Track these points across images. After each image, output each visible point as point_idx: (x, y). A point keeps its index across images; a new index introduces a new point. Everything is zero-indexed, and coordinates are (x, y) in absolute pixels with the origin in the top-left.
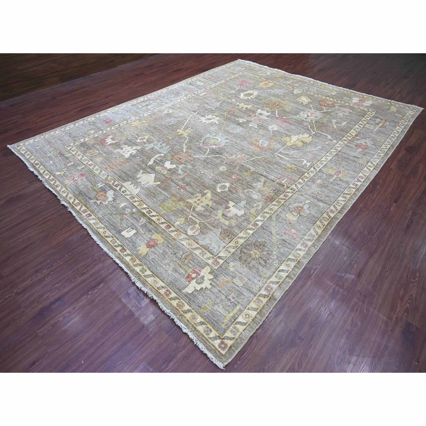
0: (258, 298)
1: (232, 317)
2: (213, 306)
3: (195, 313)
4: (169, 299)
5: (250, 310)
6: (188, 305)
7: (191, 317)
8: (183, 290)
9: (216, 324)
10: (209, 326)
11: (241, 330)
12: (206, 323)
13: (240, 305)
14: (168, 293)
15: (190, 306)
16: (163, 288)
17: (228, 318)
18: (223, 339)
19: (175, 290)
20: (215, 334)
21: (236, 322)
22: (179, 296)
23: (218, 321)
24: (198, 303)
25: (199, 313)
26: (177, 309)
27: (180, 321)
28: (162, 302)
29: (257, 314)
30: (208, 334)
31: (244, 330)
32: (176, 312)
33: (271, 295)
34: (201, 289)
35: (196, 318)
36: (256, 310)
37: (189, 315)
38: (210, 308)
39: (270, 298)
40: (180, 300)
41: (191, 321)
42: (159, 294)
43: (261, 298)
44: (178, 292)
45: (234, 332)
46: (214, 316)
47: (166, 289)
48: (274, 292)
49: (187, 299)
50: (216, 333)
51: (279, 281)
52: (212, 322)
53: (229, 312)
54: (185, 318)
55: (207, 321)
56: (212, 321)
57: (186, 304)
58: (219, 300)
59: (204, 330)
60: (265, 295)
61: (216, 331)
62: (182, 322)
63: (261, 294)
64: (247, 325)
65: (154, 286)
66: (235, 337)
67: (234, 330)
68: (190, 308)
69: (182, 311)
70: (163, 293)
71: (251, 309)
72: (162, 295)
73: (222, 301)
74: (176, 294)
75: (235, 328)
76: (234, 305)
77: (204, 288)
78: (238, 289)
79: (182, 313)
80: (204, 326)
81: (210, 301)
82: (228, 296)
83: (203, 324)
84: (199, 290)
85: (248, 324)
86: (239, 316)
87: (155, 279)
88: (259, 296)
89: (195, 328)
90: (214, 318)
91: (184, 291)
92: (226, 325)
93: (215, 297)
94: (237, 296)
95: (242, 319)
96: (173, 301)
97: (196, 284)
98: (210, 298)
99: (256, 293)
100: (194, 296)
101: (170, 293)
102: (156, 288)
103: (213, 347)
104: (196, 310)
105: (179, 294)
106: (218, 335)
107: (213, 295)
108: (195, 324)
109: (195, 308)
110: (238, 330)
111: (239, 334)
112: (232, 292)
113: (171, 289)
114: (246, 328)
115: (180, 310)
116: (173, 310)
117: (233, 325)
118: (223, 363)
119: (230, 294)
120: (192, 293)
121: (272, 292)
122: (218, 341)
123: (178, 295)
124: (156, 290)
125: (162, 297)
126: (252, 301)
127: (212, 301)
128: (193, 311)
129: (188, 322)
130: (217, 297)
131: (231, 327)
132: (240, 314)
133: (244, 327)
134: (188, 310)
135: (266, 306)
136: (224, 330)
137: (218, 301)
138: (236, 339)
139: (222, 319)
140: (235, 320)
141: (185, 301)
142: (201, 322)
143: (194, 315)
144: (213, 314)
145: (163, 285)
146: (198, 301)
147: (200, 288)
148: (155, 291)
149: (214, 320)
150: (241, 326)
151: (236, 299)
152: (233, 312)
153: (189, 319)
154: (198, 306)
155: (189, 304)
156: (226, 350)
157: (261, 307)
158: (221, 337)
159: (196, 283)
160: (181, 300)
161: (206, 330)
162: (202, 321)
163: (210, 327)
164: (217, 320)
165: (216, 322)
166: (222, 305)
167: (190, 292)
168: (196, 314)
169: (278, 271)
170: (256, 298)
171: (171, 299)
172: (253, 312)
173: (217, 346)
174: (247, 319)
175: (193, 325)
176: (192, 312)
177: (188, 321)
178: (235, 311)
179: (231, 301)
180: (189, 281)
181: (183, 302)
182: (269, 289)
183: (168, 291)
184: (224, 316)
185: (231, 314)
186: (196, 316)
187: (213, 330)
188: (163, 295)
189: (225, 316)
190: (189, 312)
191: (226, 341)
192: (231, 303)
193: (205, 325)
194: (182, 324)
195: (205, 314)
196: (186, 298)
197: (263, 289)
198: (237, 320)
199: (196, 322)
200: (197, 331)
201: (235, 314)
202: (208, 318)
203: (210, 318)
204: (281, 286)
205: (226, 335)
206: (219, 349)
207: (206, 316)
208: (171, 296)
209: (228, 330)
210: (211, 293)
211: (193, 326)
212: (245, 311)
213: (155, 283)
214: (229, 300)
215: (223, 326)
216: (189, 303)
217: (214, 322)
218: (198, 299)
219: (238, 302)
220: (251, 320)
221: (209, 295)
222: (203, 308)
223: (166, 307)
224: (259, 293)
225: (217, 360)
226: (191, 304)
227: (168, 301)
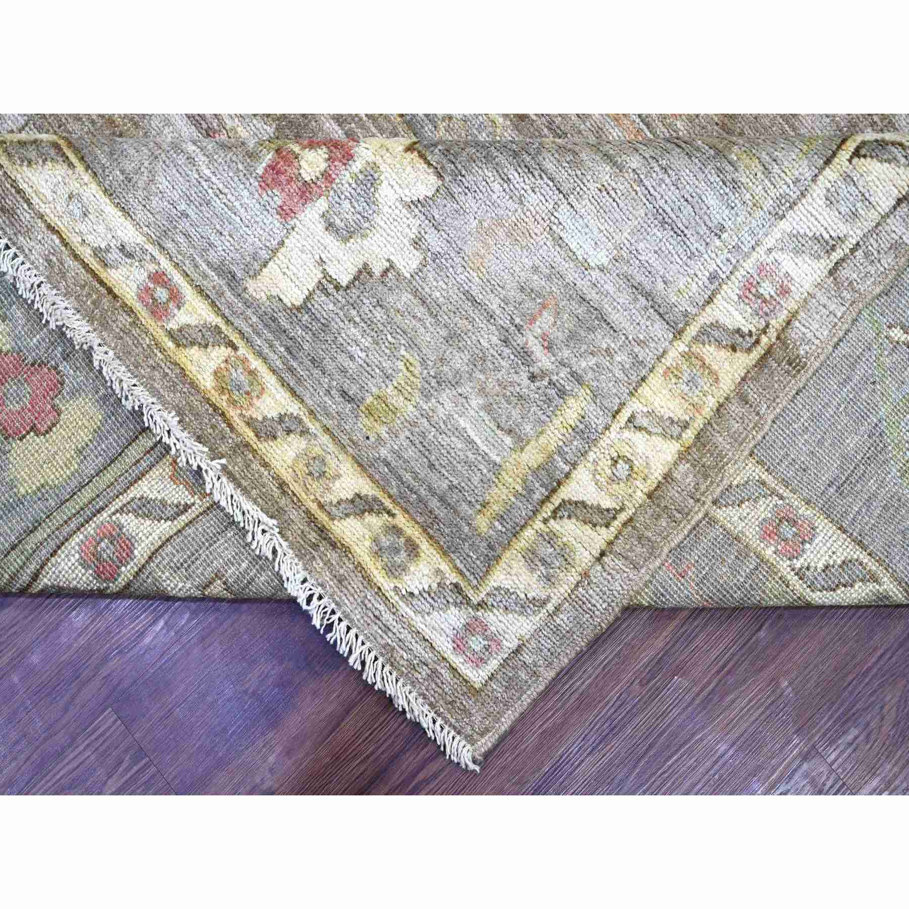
0: (694, 349)
1: (535, 472)
2: (427, 397)
3: (325, 439)
4: (170, 334)
5: (640, 429)
6: (283, 383)
7: (301, 467)
8: (254, 276)
9: (441, 513)
10: (401, 520)
11: (584, 557)
12: (388, 503)
13: (582, 392)
14: (162, 294)
15: (293, 393)
16: (130, 255)
17: (511, 481)
18: (481, 605)
19: (205, 276)
20: (438, 571)
21: (556, 501)
22: (228, 322)
23: (453, 497)
24: (344, 371)
25: (345, 440)
26: (216, 408)
27: (239, 485)
28: (123, 355)
29: (682, 457)
30: (393, 571)
31: (603, 554)
32: (213, 427)
33: (772, 333)
34: (356, 278)
35: (330, 472)
36: (676, 430)
37: (291, 454)
38: (411, 408)
39: (769, 352)
40: (235, 348)
41: (296, 487)
42: (106, 302)
43: (711, 353)
44: (221, 294)
45: (543, 561)
46: (432, 466)
47: (152, 268)
48: (794, 315)
49: (277, 343)
50: (444, 567)
51: (842, 229)
52: (420, 500)
53: (521, 442)
54: (266, 465)
55: (394, 491)
56: (423, 492)
57: (270, 380)
58: (466, 356)
59: (376, 540)
60: (738, 331)
61: (445, 553)
62: (245, 491)
63: (716, 325)
64: (617, 523)
65: (75, 240)
66: (549, 599)
67: (546, 551)
68: (294, 408)
69: (250, 423)
70: (129, 291)
71: (645, 422)
72: (124, 305)
73: (479, 360)
74: (213, 304)
75: (551, 538)
76: (552, 392)
77: (377, 269)
78: (583, 285)
79: (249, 435)
80: (375, 521)
81: (415, 360)
82: (519, 328)
83: (371, 511)
84: (344, 281)
85: (623, 517)
86: (574, 465)
87: (74, 186)
88: (704, 335)
89: (322, 531)
90: (433, 477)
91: (257, 288)
92: (501, 518)
93: (444, 333)
94: (572, 336)
95: (592, 488)
96: (194, 351)
97: (329, 240)
98: (413, 345)
99: (686, 314)
100: (316, 326)
101: (176, 297)
102: (86, 253)
103: (418, 648)
104: (329, 423)
105: (230, 306)
106: (453, 578)
107: (429, 320)
108: (321, 506)
109: (325, 408)
110: (565, 556)
111: (573, 577)
112: (544, 306)
113: (177, 266)
114: (610, 543)
115: (233, 413)
116: (197, 415)
117: (538, 525)
118: (470, 740)
119: (533, 320)
120: (304, 307)
121: (783, 316)
122: (455, 617)
123: (224, 316)
124: (85, 266)
125: (124, 319)
126: (660, 370)
127: (423, 362)
128: (313, 427)
129: (284, 493)
130: (453, 337)
131: (528, 533)
132: (584, 454)
133: (600, 537)
134: (281, 419)
135: (735, 408)
136: (491, 547)
137: (459, 361)
138: (550, 607)
139: (476, 480)
140: (554, 491)
141: (265, 359)
142: (358, 495)
143: (317, 450)
144: (425, 450)
145: (130, 234)
146: (342, 359)
147: (353, 271)
148: (84, 276)
149: (430, 489)
150: (587, 528)
151: (566, 353)
152: (542, 440)
153: (287, 476)
154: (344, 394)
155: (287, 376)
156: (493, 664)
157: (707, 412)
158: (470, 593)
159: (330, 226)
160: (243, 351)
161: (385, 541)
162: (364, 492)
163: (412, 531)
164: (451, 487)
165: (442, 499)
166: (482, 391)
167: (294, 296)
168: (331, 447)
169: (851, 146)
170: (682, 347)
171: (181, 338)
172: (657, 441)
173: (444, 645)
174: (620, 489)
175: (308, 512)
176: (305, 432)
177: (282, 485)
178: (553, 436)
179: (535, 369)
180: (286, 213)
181: (256, 363)
182: (767, 289)
183: (159, 278)
184: (489, 462)
185: (532, 456)
186: (331, 462)
187: (424, 545)
188: (130, 311)
189: (496, 468)
190: (289, 432)
191: (494, 620)
192: (533, 378)
193: (378, 513)
194: (247, 505)
195: (384, 452)
196: (270, 336)
197: (731, 290)
198: (565, 493)
199: (328, 498)
200: (334, 545)
201: (550, 456)
202: (400, 478)
203: (408, 477)
204: (846, 272)
205: (498, 578)
206: (457, 660)
207: (387, 464)
208: (181, 318)
209: (508, 546)
210: (420, 311)
211: (311, 519)
212: (613, 433)
213: (78, 212)
214: (525, 355)
215: (482, 523)
216: (291, 370)
217: (434, 503)
218: (342, 349)
219: (573, 374)
220: (640, 497)
221: (408, 323)
222: (370, 413)
223: (154, 392)
224: (705, 318)
225: (440, 721)
226: (299, 381)
227: (163, 350)
